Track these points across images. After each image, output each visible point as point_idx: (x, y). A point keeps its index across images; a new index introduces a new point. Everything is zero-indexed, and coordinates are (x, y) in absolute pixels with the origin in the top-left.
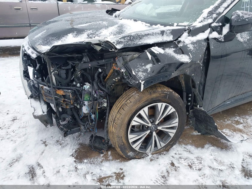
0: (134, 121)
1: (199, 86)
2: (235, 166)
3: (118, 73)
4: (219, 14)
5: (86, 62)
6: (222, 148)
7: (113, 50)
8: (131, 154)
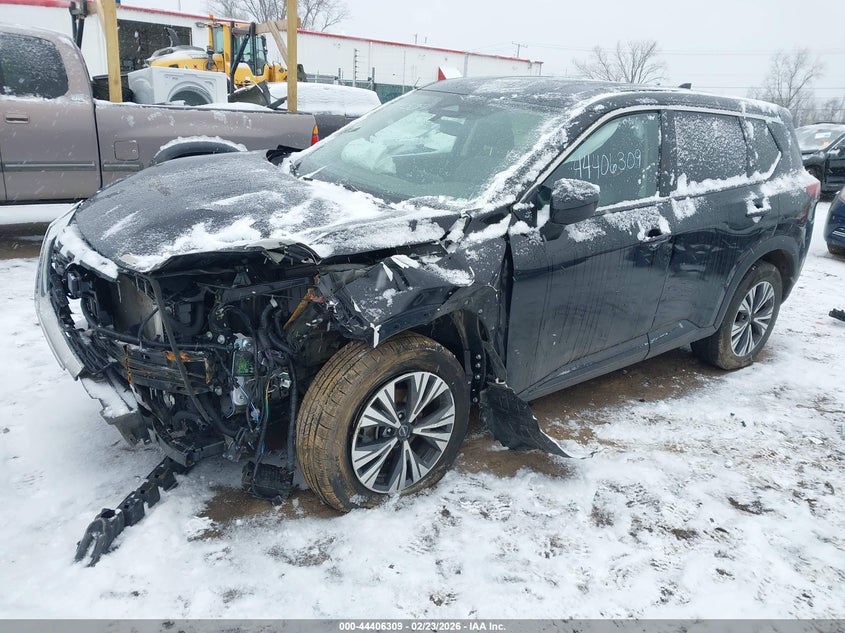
0: (366, 416)
1: (496, 336)
2: (578, 508)
3: (319, 308)
4: (529, 184)
5: (243, 286)
6: (554, 476)
7: (311, 261)
8: (355, 499)
